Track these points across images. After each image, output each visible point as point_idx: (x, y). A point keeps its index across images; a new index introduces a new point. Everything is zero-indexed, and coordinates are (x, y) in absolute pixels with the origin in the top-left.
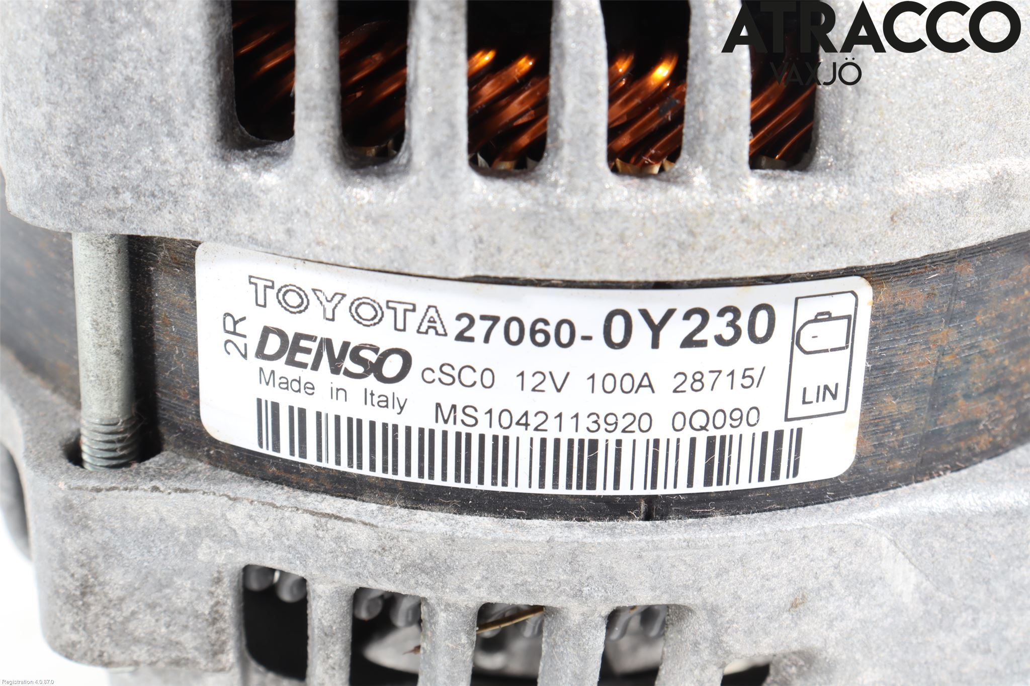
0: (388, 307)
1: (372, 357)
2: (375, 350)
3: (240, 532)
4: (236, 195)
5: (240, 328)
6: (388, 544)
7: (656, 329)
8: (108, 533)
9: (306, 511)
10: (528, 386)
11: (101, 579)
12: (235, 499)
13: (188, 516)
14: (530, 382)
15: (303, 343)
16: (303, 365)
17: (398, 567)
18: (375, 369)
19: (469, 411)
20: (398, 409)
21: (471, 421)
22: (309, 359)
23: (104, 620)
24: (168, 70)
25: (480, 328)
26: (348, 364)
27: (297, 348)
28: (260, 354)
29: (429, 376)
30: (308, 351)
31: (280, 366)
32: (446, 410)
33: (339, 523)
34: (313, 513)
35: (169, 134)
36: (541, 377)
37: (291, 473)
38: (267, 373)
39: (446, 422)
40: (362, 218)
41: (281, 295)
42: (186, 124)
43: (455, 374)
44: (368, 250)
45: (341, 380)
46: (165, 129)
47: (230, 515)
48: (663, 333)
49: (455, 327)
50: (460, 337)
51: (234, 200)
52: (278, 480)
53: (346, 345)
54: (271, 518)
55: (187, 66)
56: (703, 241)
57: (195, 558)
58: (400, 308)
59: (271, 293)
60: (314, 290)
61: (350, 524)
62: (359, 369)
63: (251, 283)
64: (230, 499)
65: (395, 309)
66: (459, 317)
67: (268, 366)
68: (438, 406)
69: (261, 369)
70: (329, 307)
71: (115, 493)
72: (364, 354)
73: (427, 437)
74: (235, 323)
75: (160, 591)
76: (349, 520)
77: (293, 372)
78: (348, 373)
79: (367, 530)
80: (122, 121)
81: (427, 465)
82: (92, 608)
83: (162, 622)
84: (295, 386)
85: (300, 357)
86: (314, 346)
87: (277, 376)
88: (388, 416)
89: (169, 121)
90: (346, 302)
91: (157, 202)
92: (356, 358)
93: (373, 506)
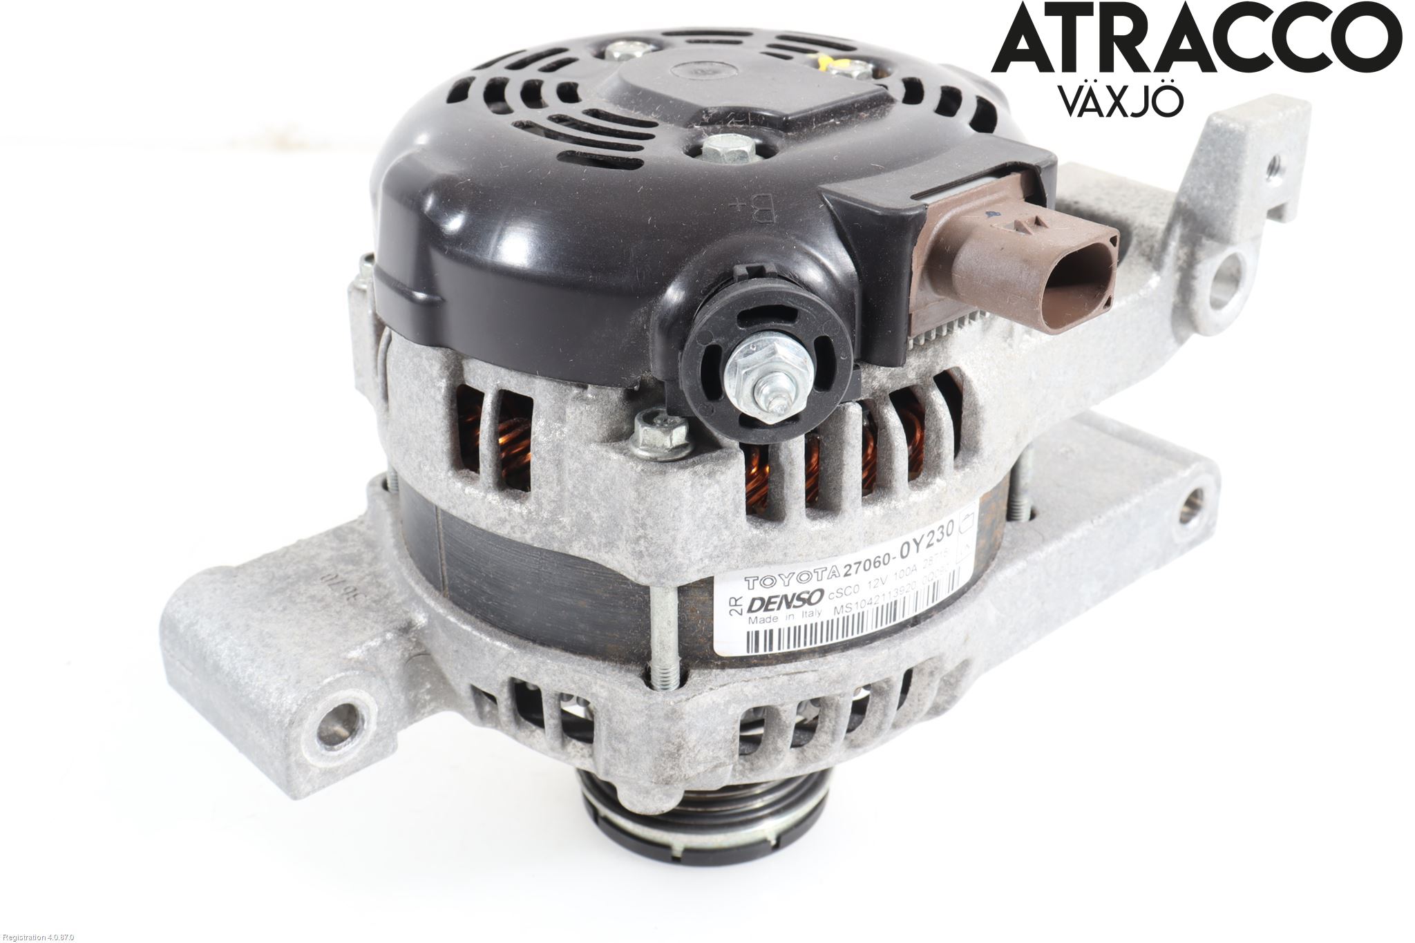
0: (815, 572)
1: (806, 596)
2: (808, 593)
3: (749, 695)
4: (758, 545)
5: (738, 603)
6: (822, 676)
7: (918, 544)
8: (691, 718)
9: (784, 675)
10: (872, 587)
11: (687, 740)
12: (748, 681)
13: (724, 696)
14: (873, 584)
15: (773, 600)
16: (773, 610)
17: (827, 684)
18: (808, 601)
19: (849, 606)
20: (818, 615)
21: (849, 610)
22: (775, 606)
23: (687, 759)
24: (726, 499)
25: (854, 567)
26: (796, 603)
27: (769, 602)
28: (750, 610)
29: (832, 596)
30: (775, 603)
31: (761, 614)
32: (839, 608)
33: (800, 675)
34: (787, 674)
35: (726, 527)
36: (877, 581)
37: (764, 660)
38: (753, 619)
39: (839, 613)
40: (820, 539)
41: (762, 582)
42: (734, 521)
43: (843, 592)
44: (822, 552)
45: (792, 610)
46: (724, 526)
47: (745, 689)
48: (920, 545)
49: (843, 571)
50: (846, 575)
51: (757, 548)
52: (756, 665)
53: (794, 595)
54: (766, 683)
55: (735, 495)
56: (944, 504)
57: (728, 714)
58: (820, 571)
59: (757, 583)
60: (779, 575)
61: (806, 673)
62: (800, 603)
63: (746, 580)
64: (746, 681)
65: (818, 572)
66: (845, 567)
67: (753, 615)
68: (836, 608)
69: (750, 618)
70: (786, 580)
71: (696, 697)
72: (802, 596)
73: (830, 624)
74: (736, 601)
75: (711, 736)
76: (805, 672)
77: (768, 614)
78: (795, 607)
79: (814, 673)
80: (705, 528)
81: (830, 634)
82: (682, 755)
83: (711, 750)
84: (768, 620)
85: (771, 607)
86: (778, 600)
87: (758, 619)
88: (813, 620)
89: (726, 522)
90: (795, 576)
91: (720, 559)
92: (799, 599)
93: (807, 662)
